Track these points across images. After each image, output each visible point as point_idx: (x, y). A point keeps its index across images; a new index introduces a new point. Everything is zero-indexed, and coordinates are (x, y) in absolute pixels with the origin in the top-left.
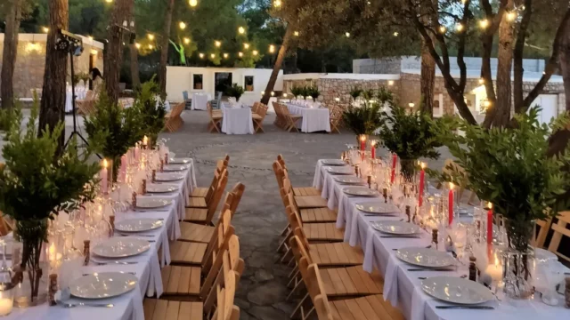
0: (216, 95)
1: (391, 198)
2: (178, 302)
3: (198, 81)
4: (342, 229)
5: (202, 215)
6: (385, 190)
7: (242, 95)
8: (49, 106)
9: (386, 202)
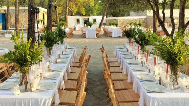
0: (84, 25)
1: (137, 59)
2: (70, 91)
3: (78, 21)
4: (122, 69)
5: (78, 65)
6: (135, 56)
7: (92, 25)
8: (30, 31)
9: (136, 60)
